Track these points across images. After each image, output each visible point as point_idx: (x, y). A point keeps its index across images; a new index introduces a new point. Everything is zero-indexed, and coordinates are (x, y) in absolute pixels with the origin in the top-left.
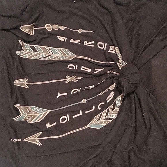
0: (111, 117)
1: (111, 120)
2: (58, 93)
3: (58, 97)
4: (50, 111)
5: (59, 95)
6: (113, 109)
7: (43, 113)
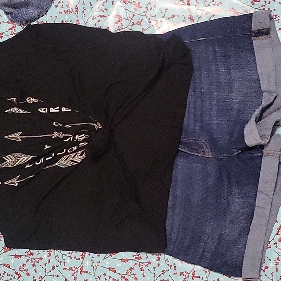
0: (76, 161)
1: (76, 164)
2: (46, 146)
3: (45, 148)
4: (32, 157)
5: (47, 147)
6: (80, 155)
7: (26, 158)
